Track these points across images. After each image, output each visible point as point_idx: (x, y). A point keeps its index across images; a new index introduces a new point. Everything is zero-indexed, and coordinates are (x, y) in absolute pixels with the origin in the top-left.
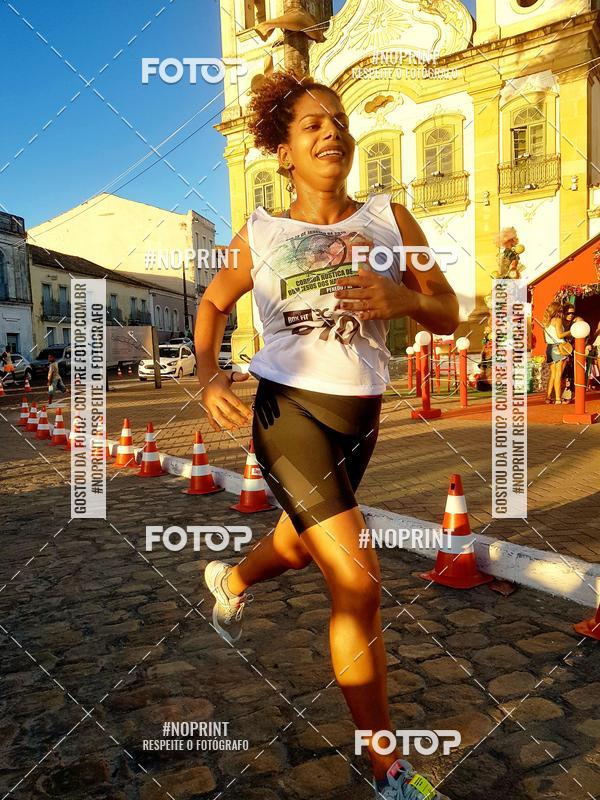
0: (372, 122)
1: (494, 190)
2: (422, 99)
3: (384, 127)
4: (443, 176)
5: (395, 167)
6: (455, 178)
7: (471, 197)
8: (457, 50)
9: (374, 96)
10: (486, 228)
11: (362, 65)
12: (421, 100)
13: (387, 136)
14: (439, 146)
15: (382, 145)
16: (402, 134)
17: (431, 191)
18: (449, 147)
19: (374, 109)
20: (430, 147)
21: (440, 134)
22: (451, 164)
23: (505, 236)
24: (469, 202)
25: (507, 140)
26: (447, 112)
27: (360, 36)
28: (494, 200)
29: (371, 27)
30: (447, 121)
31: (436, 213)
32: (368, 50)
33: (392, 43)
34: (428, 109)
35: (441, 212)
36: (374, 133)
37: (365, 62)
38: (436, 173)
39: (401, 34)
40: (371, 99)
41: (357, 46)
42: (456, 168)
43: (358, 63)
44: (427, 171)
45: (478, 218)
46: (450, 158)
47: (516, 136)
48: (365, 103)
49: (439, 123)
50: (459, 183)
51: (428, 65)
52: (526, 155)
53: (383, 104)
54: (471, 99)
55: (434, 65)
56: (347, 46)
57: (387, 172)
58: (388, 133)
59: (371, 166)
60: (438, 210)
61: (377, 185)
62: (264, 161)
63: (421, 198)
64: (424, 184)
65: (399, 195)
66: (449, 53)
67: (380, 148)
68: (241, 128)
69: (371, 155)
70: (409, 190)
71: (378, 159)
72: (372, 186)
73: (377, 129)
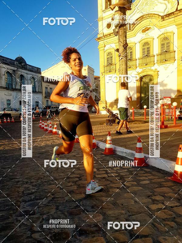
0: (144, 35)
2: (160, 28)
3: (148, 37)
4: (167, 52)
5: (151, 49)
6: (171, 52)
7: (176, 58)
9: (145, 27)
10: (181, 68)
11: (141, 18)
13: (148, 40)
14: (165, 42)
16: (154, 39)
17: (163, 56)
18: (169, 43)
19: (145, 32)
20: (163, 43)
21: (166, 38)
24: (175, 60)
26: (169, 32)
27: (141, 9)
29: (144, 6)
30: (168, 34)
32: (143, 13)
33: (151, 10)
34: (163, 30)
35: (166, 63)
36: (145, 39)
37: (142, 18)
38: (165, 51)
39: (154, 8)
40: (144, 28)
41: (140, 12)
42: (171, 49)
43: (140, 18)
44: (162, 50)
45: (178, 65)
46: (169, 46)
48: (142, 30)
49: (166, 35)
50: (172, 54)
51: (163, 18)
53: (148, 30)
54: (176, 27)
55: (165, 17)
56: (137, 12)
57: (148, 51)
58: (149, 39)
59: (143, 49)
60: (165, 62)
61: (145, 55)
62: (110, 49)
63: (159, 59)
64: (161, 55)
65: (152, 58)
66: (169, 13)
67: (147, 44)
68: (103, 39)
69: (143, 46)
70: (156, 56)
71: (146, 47)
72: (144, 56)
73: (146, 37)
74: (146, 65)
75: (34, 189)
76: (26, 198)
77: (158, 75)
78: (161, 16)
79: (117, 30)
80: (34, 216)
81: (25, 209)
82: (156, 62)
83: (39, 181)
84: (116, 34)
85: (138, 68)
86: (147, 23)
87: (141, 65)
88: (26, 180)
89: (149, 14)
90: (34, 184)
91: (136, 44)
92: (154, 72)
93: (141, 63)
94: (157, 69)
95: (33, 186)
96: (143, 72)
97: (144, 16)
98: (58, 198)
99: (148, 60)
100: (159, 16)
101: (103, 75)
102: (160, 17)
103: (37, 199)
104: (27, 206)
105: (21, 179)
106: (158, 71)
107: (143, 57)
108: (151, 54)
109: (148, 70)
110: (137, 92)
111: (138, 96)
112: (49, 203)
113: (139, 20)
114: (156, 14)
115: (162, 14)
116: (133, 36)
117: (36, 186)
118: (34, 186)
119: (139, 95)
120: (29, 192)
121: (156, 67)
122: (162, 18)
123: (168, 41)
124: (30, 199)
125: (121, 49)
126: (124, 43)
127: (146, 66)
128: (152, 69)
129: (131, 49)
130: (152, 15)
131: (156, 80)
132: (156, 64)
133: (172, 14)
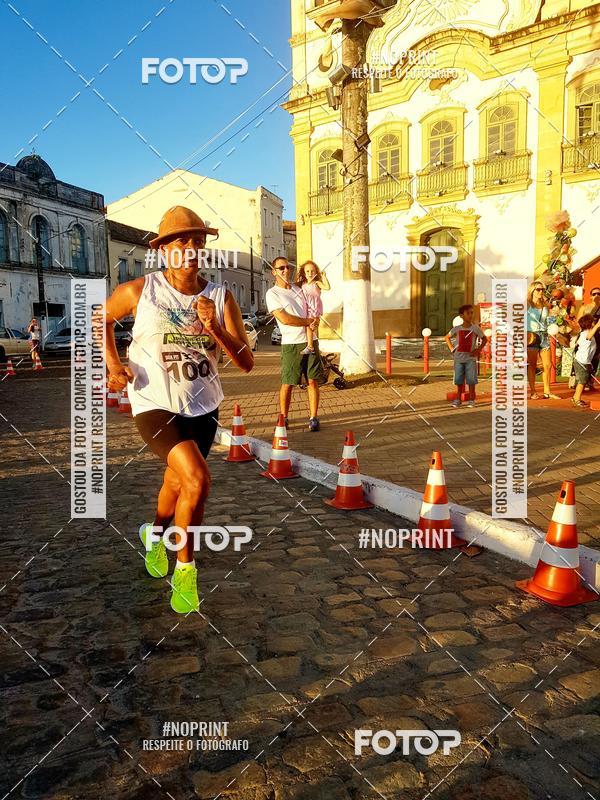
0: (437, 98)
1: (557, 169)
3: (448, 105)
4: (505, 154)
5: (457, 145)
6: (517, 157)
7: (532, 176)
8: (524, 26)
10: (548, 209)
11: (427, 41)
12: (486, 76)
13: (449, 113)
14: (502, 123)
15: (445, 123)
16: (466, 112)
17: (493, 169)
18: (513, 125)
19: (439, 87)
20: (493, 125)
21: (504, 111)
22: (514, 143)
23: (558, 219)
24: (531, 181)
25: (572, 117)
26: (512, 89)
27: (426, 13)
28: (556, 179)
29: (438, 3)
30: (511, 98)
31: (497, 192)
32: (434, 27)
33: (459, 18)
34: (493, 86)
35: (502, 191)
36: (438, 110)
37: (429, 41)
38: (499, 151)
39: (467, 8)
41: (424, 22)
42: (519, 146)
43: (424, 40)
44: (490, 150)
45: (539, 198)
46: (513, 136)
47: (581, 113)
48: (429, 81)
49: (502, 101)
50: (522, 162)
51: (495, 42)
52: (591, 133)
53: (448, 80)
54: (536, 75)
55: (500, 41)
56: (414, 22)
57: (449, 150)
58: (452, 111)
59: (434, 144)
60: (499, 189)
61: (439, 163)
62: (329, 139)
63: (482, 177)
64: (486, 163)
65: (461, 173)
66: (516, 28)
67: (443, 126)
68: (308, 106)
69: (434, 133)
70: (471, 169)
71: (441, 137)
72: (435, 165)
73: (441, 106)
74: (441, 195)
75: (56, 564)
76: (36, 584)
77: (478, 230)
78: (488, 37)
79: (336, 91)
80: (50, 621)
81: (30, 608)
82: (470, 186)
83: (73, 547)
84: (336, 102)
85: (416, 204)
86: (447, 58)
87: (425, 194)
88: (36, 544)
89: (451, 30)
90: (58, 552)
91: (410, 125)
92: (465, 218)
93: (424, 187)
94: (474, 210)
95: (54, 557)
96: (430, 217)
97: (439, 37)
98: (115, 583)
99: (447, 177)
100: (484, 36)
101: (308, 224)
102: (487, 41)
103: (62, 587)
104: (35, 602)
105: (24, 542)
106: (478, 217)
107: (433, 170)
108: (457, 160)
109: (445, 213)
110: (412, 283)
111: (414, 294)
112: (89, 594)
113: (420, 47)
114: (475, 32)
115: (493, 33)
116: (402, 99)
117: (62, 556)
118: (57, 558)
119: (417, 289)
120: (43, 570)
121: (472, 202)
122: (492, 45)
123: (509, 121)
124: (43, 586)
125: (350, 153)
126: (359, 134)
127: (442, 199)
128: (458, 208)
129: (396, 143)
130: (462, 34)
131: (471, 244)
132: (472, 195)
133: (524, 34)
